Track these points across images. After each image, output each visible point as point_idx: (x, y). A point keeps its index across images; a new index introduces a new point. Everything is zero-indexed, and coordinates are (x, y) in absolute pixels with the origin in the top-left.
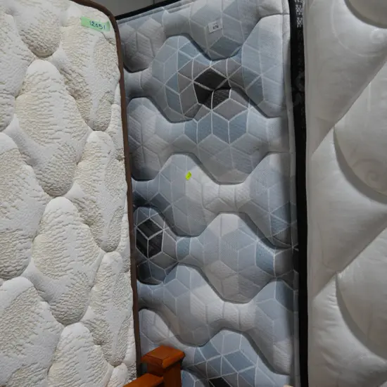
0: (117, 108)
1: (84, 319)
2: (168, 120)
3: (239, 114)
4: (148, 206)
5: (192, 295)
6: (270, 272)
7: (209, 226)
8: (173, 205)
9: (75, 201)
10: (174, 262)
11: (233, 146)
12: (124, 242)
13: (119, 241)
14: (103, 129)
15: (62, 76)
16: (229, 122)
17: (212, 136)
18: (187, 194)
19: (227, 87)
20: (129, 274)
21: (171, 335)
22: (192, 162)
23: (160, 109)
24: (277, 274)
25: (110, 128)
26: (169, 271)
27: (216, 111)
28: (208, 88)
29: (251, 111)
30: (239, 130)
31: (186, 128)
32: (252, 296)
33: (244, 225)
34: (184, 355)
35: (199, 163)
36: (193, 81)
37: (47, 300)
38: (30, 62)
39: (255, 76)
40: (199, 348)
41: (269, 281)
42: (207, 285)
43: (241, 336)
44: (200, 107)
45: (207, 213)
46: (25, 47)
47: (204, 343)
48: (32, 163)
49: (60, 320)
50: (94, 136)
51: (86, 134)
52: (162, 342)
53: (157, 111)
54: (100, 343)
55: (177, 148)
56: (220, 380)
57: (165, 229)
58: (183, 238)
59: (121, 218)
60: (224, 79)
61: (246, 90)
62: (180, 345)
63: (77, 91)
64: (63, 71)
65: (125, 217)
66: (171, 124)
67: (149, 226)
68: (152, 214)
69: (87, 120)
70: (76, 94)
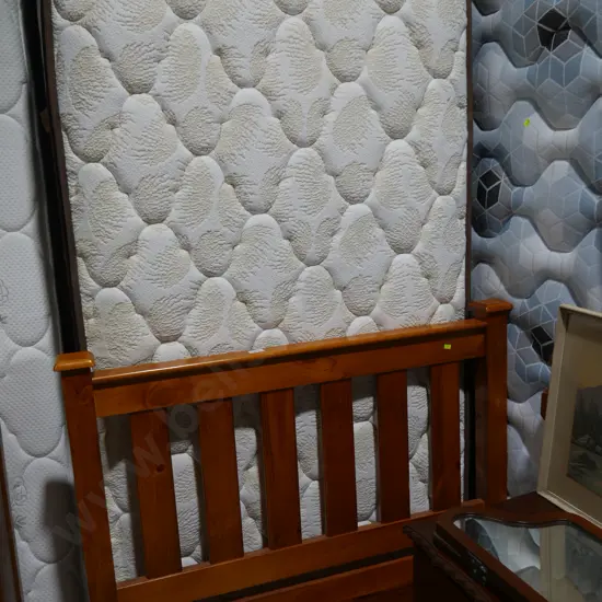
0: (461, 55)
1: (415, 251)
2: (515, 65)
3: (575, 56)
4: (491, 157)
5: (522, 245)
6: (591, 218)
7: (543, 175)
8: (512, 154)
9: (414, 144)
10: (510, 213)
11: (568, 89)
12: (460, 188)
13: (454, 186)
14: (444, 76)
15: (407, 29)
16: (564, 64)
17: (549, 80)
18: (524, 142)
19: (567, 28)
20: (464, 221)
21: (502, 287)
22: (532, 108)
23: (507, 55)
24: (598, 221)
25: (452, 76)
26: (504, 223)
27: (554, 54)
28: (550, 30)
29: (587, 51)
30: (573, 71)
31: (528, 73)
32: (575, 246)
33: (573, 171)
34: (512, 307)
35: (538, 109)
36: (537, 23)
37: (383, 227)
38: (380, 19)
39: (591, 14)
40: (525, 301)
41: (592, 229)
42: (536, 236)
43: (563, 285)
44: (542, 49)
45: (541, 160)
46: (377, 6)
47: (530, 295)
48: (377, 108)
49: (393, 247)
50: (434, 83)
51: (427, 81)
52: (494, 295)
53: (504, 55)
54: (428, 277)
55: (520, 94)
56: (540, 329)
57: (503, 180)
58: (518, 188)
59: (459, 164)
60: (564, 19)
61: (583, 29)
62: (509, 298)
63: (419, 42)
64: (408, 24)
65: (463, 165)
66: (515, 70)
67: (489, 178)
68: (493, 165)
69: (428, 69)
70: (419, 45)
